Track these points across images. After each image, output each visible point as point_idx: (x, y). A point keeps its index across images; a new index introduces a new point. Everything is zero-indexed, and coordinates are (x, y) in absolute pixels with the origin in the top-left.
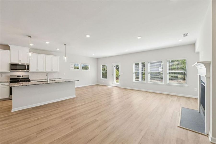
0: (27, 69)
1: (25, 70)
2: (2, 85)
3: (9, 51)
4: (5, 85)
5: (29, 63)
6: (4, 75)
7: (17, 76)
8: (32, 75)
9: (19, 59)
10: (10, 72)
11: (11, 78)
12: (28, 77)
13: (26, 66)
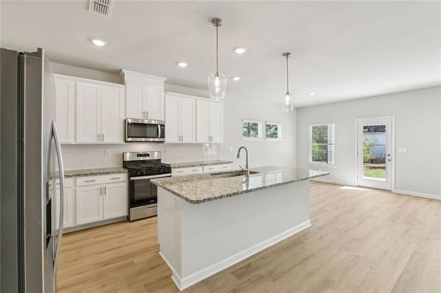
0: (161, 137)
1: (157, 140)
2: (112, 181)
3: (123, 86)
4: (119, 180)
5: (163, 120)
6: (110, 152)
7: (139, 155)
8: (166, 151)
9: (144, 110)
10: (124, 143)
11: (125, 160)
12: (160, 158)
13: (159, 126)
